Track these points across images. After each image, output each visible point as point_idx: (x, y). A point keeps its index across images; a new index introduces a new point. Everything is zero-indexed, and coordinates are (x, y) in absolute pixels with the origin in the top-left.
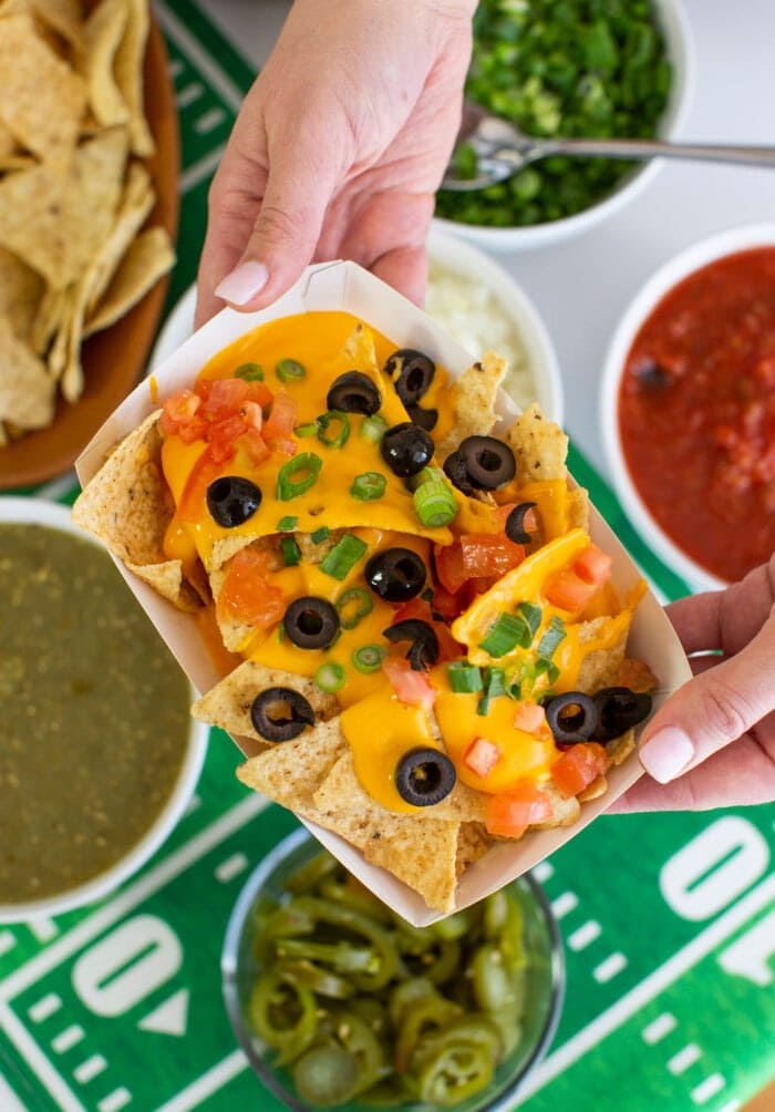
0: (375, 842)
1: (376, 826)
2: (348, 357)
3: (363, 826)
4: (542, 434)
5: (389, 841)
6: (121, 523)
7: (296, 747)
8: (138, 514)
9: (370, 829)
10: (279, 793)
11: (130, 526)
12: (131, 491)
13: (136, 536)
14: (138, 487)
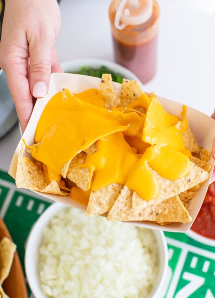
0: (158, 216)
1: (155, 211)
2: (65, 100)
3: (151, 214)
4: (131, 86)
5: (161, 213)
6: (32, 182)
7: (119, 201)
8: (35, 177)
9: (154, 214)
10: (123, 218)
11: (34, 181)
12: (29, 172)
13: (38, 183)
14: (30, 170)
